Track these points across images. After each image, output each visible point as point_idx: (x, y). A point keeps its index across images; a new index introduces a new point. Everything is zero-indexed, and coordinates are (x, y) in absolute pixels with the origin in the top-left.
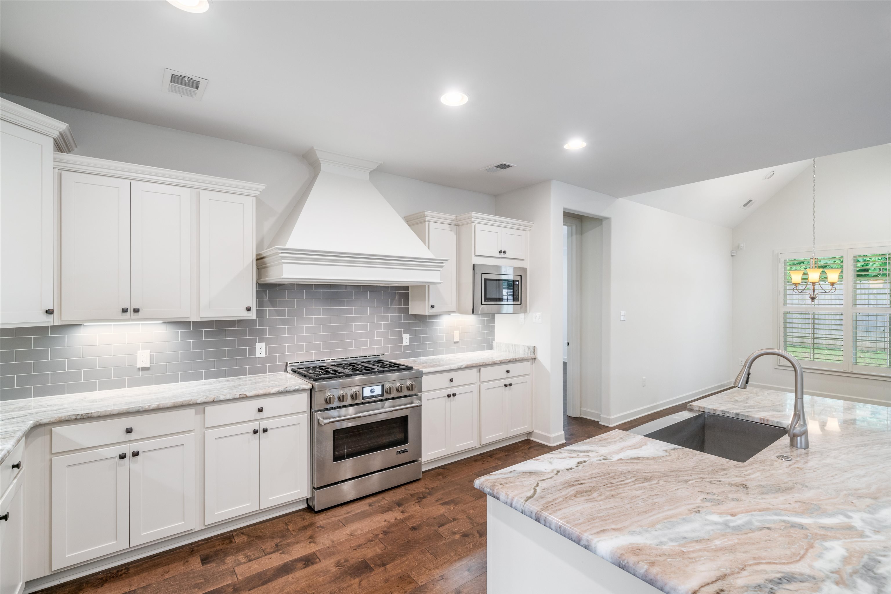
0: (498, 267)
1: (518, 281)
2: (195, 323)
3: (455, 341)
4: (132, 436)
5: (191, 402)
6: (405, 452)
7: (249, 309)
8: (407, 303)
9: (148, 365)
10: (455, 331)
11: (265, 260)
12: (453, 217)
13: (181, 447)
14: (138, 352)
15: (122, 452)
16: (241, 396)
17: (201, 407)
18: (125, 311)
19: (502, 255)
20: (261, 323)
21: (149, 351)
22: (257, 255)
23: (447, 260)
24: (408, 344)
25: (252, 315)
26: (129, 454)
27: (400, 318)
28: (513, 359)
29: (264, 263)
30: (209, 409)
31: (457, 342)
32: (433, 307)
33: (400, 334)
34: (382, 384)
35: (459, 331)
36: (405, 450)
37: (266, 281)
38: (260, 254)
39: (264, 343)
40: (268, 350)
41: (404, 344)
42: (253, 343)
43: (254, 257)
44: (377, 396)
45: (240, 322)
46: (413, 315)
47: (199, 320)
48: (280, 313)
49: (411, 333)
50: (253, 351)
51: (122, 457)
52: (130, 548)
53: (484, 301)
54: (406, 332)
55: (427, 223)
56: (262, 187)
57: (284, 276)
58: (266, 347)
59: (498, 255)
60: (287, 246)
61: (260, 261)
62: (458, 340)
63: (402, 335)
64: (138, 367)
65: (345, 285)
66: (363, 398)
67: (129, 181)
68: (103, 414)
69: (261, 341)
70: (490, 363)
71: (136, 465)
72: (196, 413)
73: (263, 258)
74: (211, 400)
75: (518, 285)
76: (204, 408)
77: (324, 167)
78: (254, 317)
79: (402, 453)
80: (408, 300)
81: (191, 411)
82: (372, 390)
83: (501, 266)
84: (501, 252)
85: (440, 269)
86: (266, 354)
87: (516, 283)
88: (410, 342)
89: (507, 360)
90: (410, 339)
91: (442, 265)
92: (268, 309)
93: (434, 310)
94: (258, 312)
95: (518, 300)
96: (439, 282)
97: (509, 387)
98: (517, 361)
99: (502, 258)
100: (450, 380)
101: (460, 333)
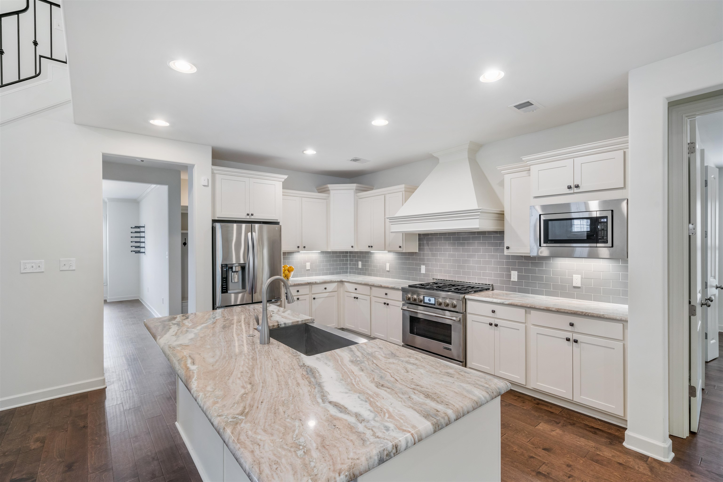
0: (568, 205)
1: (606, 217)
3: (574, 286)
4: (357, 291)
6: (448, 349)
7: (416, 247)
9: (389, 270)
10: (573, 275)
13: (367, 301)
14: (386, 265)
16: (380, 286)
17: (371, 287)
20: (421, 254)
21: (389, 264)
24: (516, 280)
27: (508, 257)
28: (582, 312)
30: (373, 288)
31: (579, 288)
32: (507, 248)
35: (581, 275)
36: (449, 348)
39: (425, 266)
40: (427, 270)
41: (512, 279)
44: (432, 304)
48: (431, 250)
49: (519, 271)
50: (420, 269)
51: (355, 298)
53: (544, 243)
54: (514, 270)
55: (504, 176)
58: (425, 268)
59: (568, 191)
60: (393, 216)
62: (579, 285)
63: (510, 272)
65: (466, 232)
66: (424, 303)
69: (423, 264)
71: (357, 302)
74: (373, 285)
75: (607, 222)
77: (440, 161)
79: (446, 349)
82: (429, 299)
83: (570, 203)
84: (570, 187)
85: (478, 217)
86: (425, 272)
87: (602, 220)
88: (518, 278)
89: (570, 310)
90: (518, 276)
91: (479, 213)
92: (426, 247)
93: (510, 250)
94: (420, 249)
95: (606, 242)
96: (478, 227)
97: (574, 343)
98: (588, 316)
99: (574, 193)
100: (492, 311)
101: (582, 278)
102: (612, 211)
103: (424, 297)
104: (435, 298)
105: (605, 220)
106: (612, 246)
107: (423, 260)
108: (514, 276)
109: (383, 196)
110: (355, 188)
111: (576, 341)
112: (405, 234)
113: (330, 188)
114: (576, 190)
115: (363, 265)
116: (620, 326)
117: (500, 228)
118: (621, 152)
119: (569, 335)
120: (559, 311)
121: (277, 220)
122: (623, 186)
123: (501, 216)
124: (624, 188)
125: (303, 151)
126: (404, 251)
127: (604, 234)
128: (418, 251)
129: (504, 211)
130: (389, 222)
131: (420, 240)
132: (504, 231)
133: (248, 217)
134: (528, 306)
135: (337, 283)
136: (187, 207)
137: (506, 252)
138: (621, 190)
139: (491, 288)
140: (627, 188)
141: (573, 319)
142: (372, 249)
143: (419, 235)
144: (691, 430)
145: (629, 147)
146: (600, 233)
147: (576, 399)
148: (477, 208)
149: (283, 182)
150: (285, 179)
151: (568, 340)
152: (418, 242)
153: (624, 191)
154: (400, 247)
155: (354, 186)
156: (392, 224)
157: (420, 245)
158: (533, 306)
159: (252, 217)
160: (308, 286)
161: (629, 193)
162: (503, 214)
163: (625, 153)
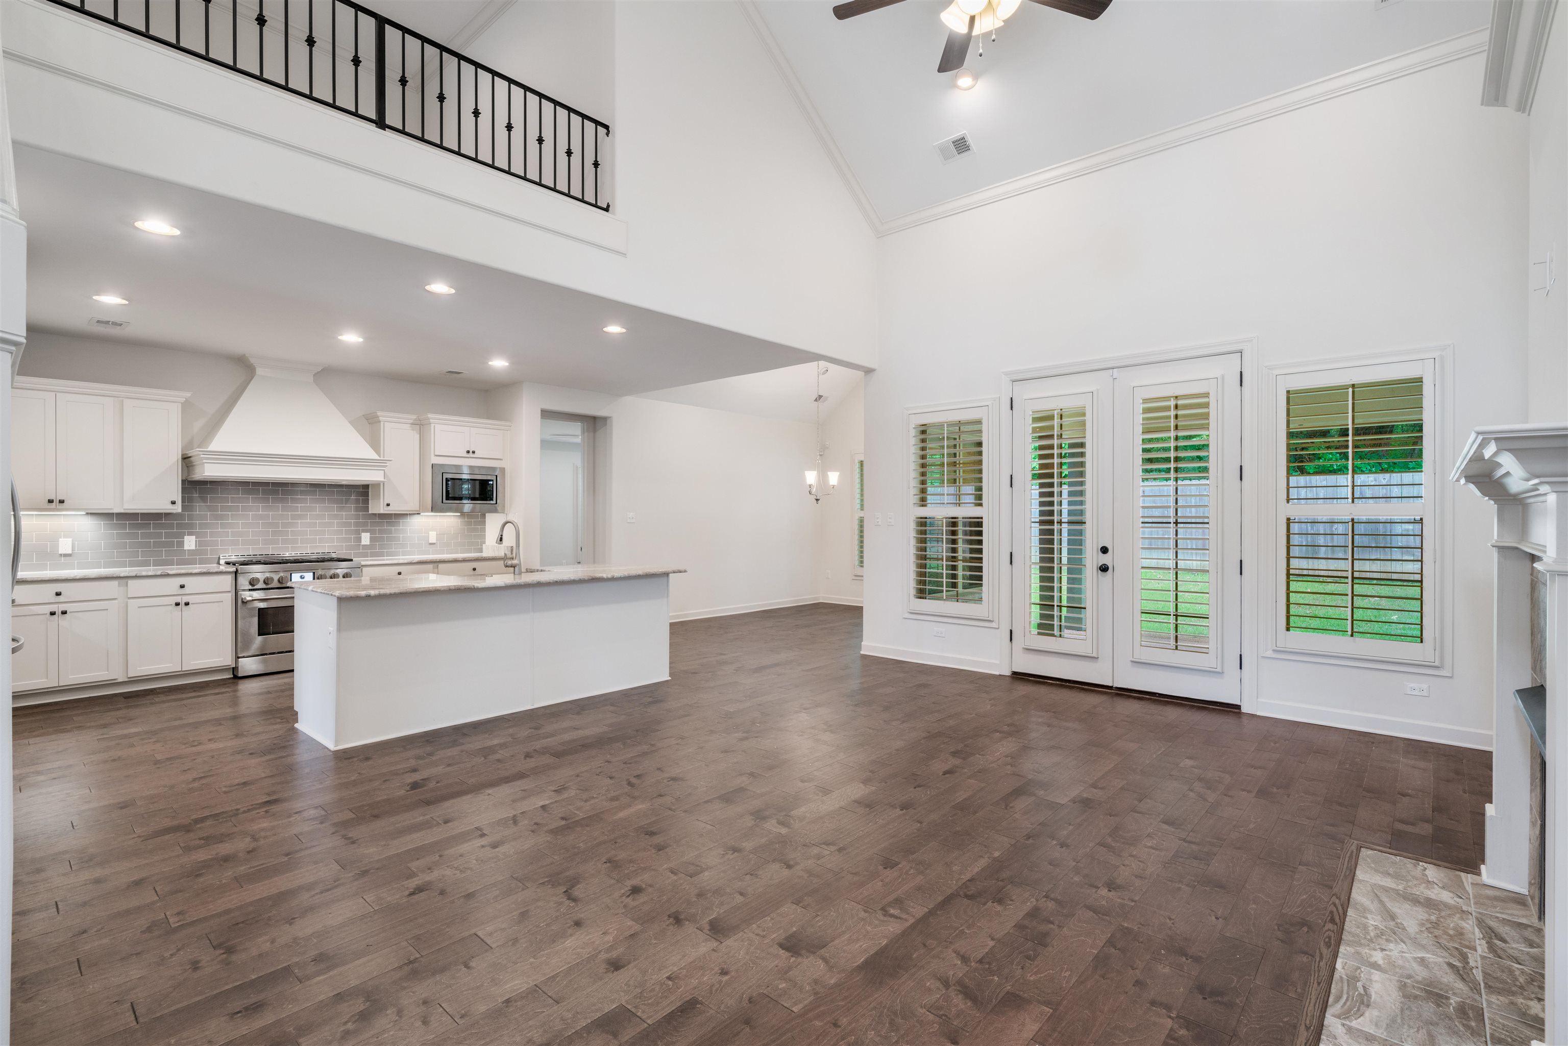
1: (493, 480)
2: (117, 514)
3: (430, 542)
4: (61, 598)
5: (115, 576)
7: (173, 503)
8: (366, 502)
10: (430, 532)
11: (191, 459)
12: (414, 417)
13: (106, 611)
14: (61, 539)
15: (53, 610)
16: (163, 574)
17: (124, 581)
18: (51, 501)
19: (471, 455)
20: (191, 518)
21: (71, 539)
22: (182, 455)
23: (391, 461)
24: (368, 543)
25: (178, 508)
26: (58, 612)
27: (357, 517)
28: (482, 558)
29: (191, 462)
30: (131, 582)
31: (434, 544)
32: (388, 505)
33: (358, 533)
34: (314, 571)
35: (435, 532)
37: (193, 478)
38: (186, 454)
39: (194, 537)
40: (199, 543)
41: (363, 543)
42: (182, 536)
43: (180, 456)
45: (167, 515)
46: (375, 514)
47: (122, 511)
49: (372, 532)
50: (181, 544)
51: (53, 614)
52: (59, 686)
53: (446, 500)
54: (365, 531)
55: (382, 423)
56: (188, 394)
57: (206, 474)
58: (196, 541)
59: (465, 455)
60: (209, 449)
61: (186, 460)
62: (434, 541)
63: (360, 534)
67: (54, 393)
68: (35, 579)
69: (190, 534)
71: (64, 621)
72: (119, 586)
73: (190, 457)
74: (134, 575)
75: (493, 484)
76: (127, 582)
77: (259, 371)
78: (180, 510)
80: (368, 499)
81: (115, 583)
83: (462, 466)
84: (468, 452)
85: (384, 469)
86: (196, 547)
88: (371, 541)
90: (371, 538)
92: (200, 505)
93: (389, 508)
94: (185, 507)
95: (492, 500)
96: (382, 479)
99: (470, 457)
101: (437, 534)
102: (497, 476)
103: (291, 574)
105: (491, 483)
106: (496, 503)
107: (191, 526)
108: (366, 538)
114: (473, 455)
118: (502, 432)
127: (491, 494)
131: (183, 490)
137: (372, 510)
138: (501, 461)
146: (488, 492)
148: (383, 458)
152: (181, 495)
156: (204, 463)
157: (185, 500)
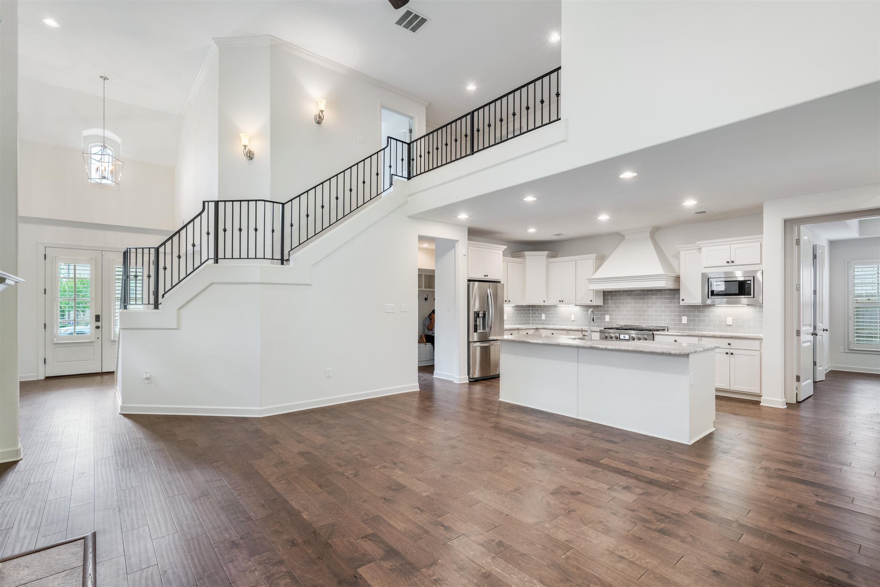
3: (727, 324)
7: (599, 301)
9: (574, 320)
10: (727, 318)
14: (572, 315)
20: (606, 307)
24: (686, 323)
27: (673, 307)
28: (736, 336)
31: (731, 325)
32: (683, 300)
35: (732, 318)
39: (609, 316)
41: (683, 322)
42: (604, 315)
45: (596, 306)
46: (689, 306)
48: (615, 303)
49: (688, 316)
50: (604, 318)
53: (711, 296)
54: (685, 315)
55: (680, 252)
59: (726, 264)
63: (682, 317)
64: (572, 320)
69: (607, 314)
70: (710, 336)
77: (626, 237)
82: (624, 336)
84: (728, 262)
85: (665, 279)
86: (610, 320)
87: (748, 282)
88: (688, 321)
89: (728, 336)
91: (666, 277)
92: (610, 301)
93: (684, 302)
94: (604, 303)
95: (750, 295)
96: (664, 286)
97: (731, 355)
98: (740, 338)
99: (730, 266)
100: (675, 340)
101: (733, 319)
102: (754, 277)
103: (620, 335)
104: (629, 335)
105: (750, 282)
106: (754, 297)
107: (607, 311)
108: (684, 320)
109: (575, 261)
110: (546, 254)
111: (732, 354)
112: (595, 291)
113: (526, 255)
114: (732, 264)
115: (546, 317)
116: (758, 342)
117: (676, 287)
118: (759, 243)
119: (728, 351)
120: (721, 337)
121: (500, 280)
122: (760, 263)
123: (677, 279)
124: (761, 263)
125: (526, 230)
126: (594, 304)
127: (749, 290)
128: (602, 305)
129: (680, 275)
130: (588, 282)
131: (604, 295)
132: (680, 289)
133: (485, 277)
134: (701, 335)
135: (534, 330)
136: (434, 270)
137: (682, 303)
138: (759, 265)
139: (667, 329)
140: (762, 264)
141: (730, 341)
142: (562, 303)
143: (604, 292)
144: (798, 401)
145: (764, 240)
146: (746, 289)
147: (733, 388)
148: (664, 274)
149: (503, 251)
150: (505, 249)
151: (727, 353)
152: (602, 298)
153: (760, 265)
154: (591, 301)
155: (546, 253)
156: (590, 284)
157: (604, 300)
158: (704, 335)
159: (487, 277)
160: (517, 331)
161: (764, 267)
162: (679, 278)
163: (761, 244)
